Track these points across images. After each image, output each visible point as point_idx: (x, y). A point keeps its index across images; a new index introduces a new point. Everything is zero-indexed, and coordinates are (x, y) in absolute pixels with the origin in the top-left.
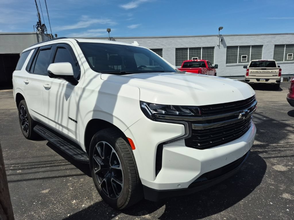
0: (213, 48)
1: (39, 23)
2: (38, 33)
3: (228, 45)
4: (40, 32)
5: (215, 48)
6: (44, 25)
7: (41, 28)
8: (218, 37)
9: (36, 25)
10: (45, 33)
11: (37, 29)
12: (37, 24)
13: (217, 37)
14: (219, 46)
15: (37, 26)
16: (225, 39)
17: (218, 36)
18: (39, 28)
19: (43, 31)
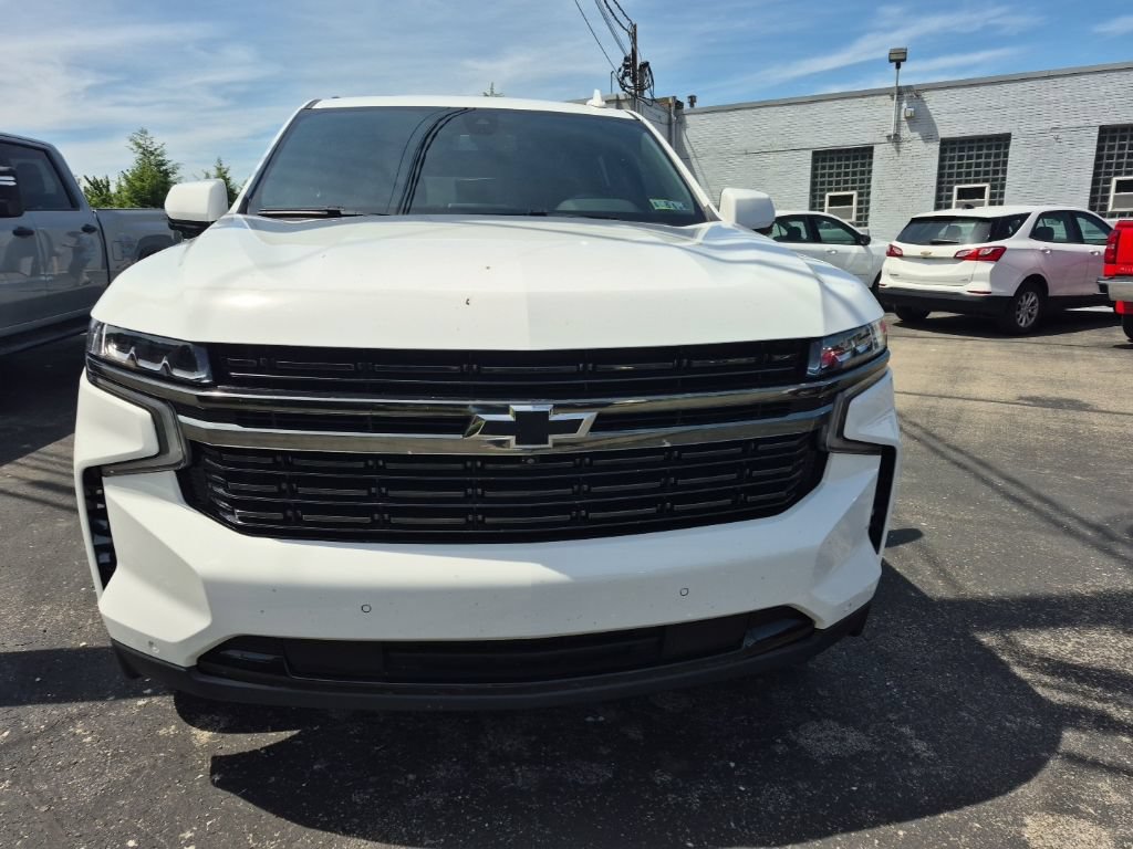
0: (865, 153)
1: (630, 61)
2: (622, 97)
3: (944, 133)
4: (630, 93)
5: (877, 151)
6: (646, 65)
7: (634, 80)
8: (893, 99)
9: (620, 70)
10: (647, 94)
11: (621, 83)
12: (624, 65)
13: (889, 97)
14: (896, 139)
15: (621, 74)
16: (933, 101)
17: (892, 96)
18: (628, 81)
19: (641, 88)
